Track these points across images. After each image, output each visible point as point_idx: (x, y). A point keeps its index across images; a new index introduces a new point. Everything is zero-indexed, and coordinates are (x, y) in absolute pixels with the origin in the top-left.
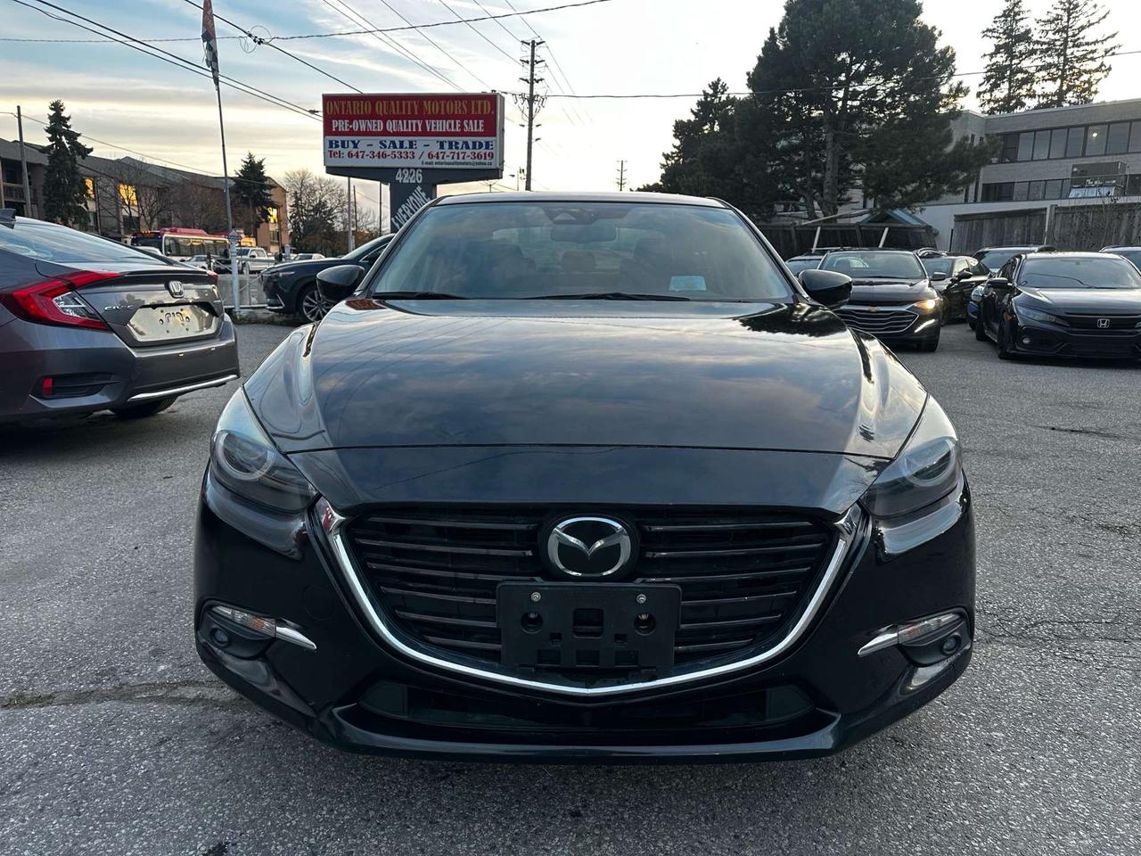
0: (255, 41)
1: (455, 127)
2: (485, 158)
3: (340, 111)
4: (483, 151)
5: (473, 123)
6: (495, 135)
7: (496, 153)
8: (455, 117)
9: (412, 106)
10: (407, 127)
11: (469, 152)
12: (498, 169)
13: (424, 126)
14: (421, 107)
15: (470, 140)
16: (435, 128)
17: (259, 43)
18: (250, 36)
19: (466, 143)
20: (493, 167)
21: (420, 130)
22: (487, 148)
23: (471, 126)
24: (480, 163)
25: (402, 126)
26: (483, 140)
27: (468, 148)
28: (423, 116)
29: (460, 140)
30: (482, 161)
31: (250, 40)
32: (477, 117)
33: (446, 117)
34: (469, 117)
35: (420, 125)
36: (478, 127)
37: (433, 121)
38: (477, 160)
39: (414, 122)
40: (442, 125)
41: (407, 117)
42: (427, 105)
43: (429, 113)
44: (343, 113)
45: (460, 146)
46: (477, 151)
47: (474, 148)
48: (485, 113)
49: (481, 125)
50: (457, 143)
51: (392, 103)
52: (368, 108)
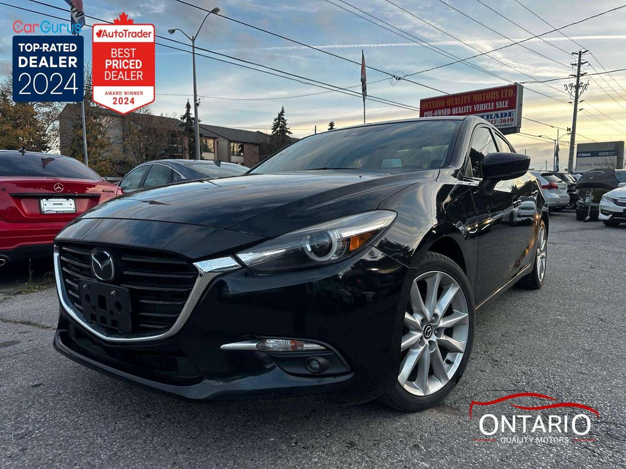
0: (396, 79)
1: (491, 107)
2: (508, 122)
3: (429, 107)
4: (507, 118)
5: (502, 103)
6: (515, 108)
7: (515, 117)
8: (490, 101)
9: (467, 98)
10: (464, 110)
11: (498, 119)
12: (516, 127)
13: (473, 108)
14: (472, 98)
15: (499, 113)
16: (479, 108)
17: (399, 80)
18: (394, 77)
19: (497, 115)
20: (513, 126)
21: (470, 111)
22: (510, 116)
23: (500, 105)
24: (505, 125)
25: (461, 110)
26: (507, 112)
27: (498, 117)
28: (472, 103)
29: (493, 113)
30: (506, 123)
31: (394, 79)
32: (505, 99)
33: (486, 102)
34: (500, 99)
35: (470, 108)
36: (505, 105)
37: (478, 105)
38: (503, 124)
39: (468, 107)
40: (483, 107)
41: (464, 105)
42: (475, 97)
43: (476, 101)
44: (430, 107)
45: (493, 117)
46: (503, 119)
47: (502, 116)
48: (509, 96)
49: (506, 103)
50: (491, 115)
51: (456, 98)
52: (443, 103)
